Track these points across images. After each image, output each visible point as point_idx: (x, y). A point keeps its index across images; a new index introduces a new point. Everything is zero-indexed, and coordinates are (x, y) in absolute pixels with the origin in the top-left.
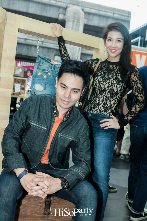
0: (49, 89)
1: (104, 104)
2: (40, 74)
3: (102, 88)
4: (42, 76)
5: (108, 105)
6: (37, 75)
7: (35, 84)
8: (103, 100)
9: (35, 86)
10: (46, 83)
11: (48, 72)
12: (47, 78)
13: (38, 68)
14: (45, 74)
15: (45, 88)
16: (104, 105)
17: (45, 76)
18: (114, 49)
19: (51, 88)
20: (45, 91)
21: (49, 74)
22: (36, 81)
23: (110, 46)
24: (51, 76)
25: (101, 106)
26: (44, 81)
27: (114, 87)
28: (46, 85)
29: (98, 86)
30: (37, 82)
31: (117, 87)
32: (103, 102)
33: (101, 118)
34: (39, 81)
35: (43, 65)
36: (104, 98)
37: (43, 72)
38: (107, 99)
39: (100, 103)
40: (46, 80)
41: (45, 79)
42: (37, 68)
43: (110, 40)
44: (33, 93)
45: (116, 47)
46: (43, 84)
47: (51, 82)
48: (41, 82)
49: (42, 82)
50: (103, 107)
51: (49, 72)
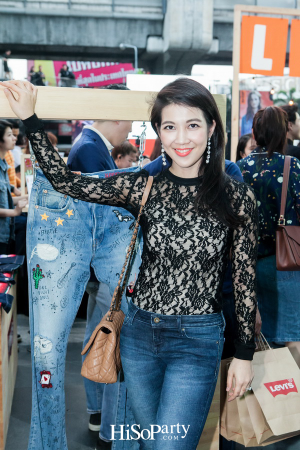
0: (73, 250)
1: (189, 289)
2: (45, 217)
3: (175, 251)
4: (51, 221)
5: (199, 291)
6: (38, 220)
7: (36, 244)
8: (184, 282)
9: (36, 249)
10: (64, 238)
11: (66, 210)
12: (66, 223)
13: (38, 204)
14: (59, 215)
15: (62, 251)
16: (191, 293)
17: (59, 222)
18: (184, 147)
19: (78, 246)
20: (63, 256)
21: (69, 213)
22: (39, 236)
23: (174, 142)
24: (76, 217)
25: (183, 296)
26: (60, 233)
27: (208, 245)
28: (65, 242)
29: (164, 248)
30: (41, 238)
31: (214, 246)
32: (188, 286)
33: (188, 325)
34: (45, 236)
35: (50, 193)
36: (186, 275)
37: (52, 211)
38: (195, 277)
39: (179, 290)
40: (64, 230)
41: (61, 229)
42: (36, 202)
43: (171, 127)
44: (35, 267)
45: (187, 141)
46: (56, 241)
47: (77, 231)
48: (51, 235)
49: (55, 236)
50: (188, 299)
51: (68, 208)
